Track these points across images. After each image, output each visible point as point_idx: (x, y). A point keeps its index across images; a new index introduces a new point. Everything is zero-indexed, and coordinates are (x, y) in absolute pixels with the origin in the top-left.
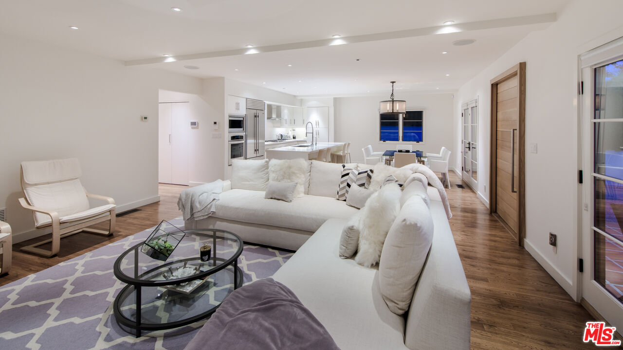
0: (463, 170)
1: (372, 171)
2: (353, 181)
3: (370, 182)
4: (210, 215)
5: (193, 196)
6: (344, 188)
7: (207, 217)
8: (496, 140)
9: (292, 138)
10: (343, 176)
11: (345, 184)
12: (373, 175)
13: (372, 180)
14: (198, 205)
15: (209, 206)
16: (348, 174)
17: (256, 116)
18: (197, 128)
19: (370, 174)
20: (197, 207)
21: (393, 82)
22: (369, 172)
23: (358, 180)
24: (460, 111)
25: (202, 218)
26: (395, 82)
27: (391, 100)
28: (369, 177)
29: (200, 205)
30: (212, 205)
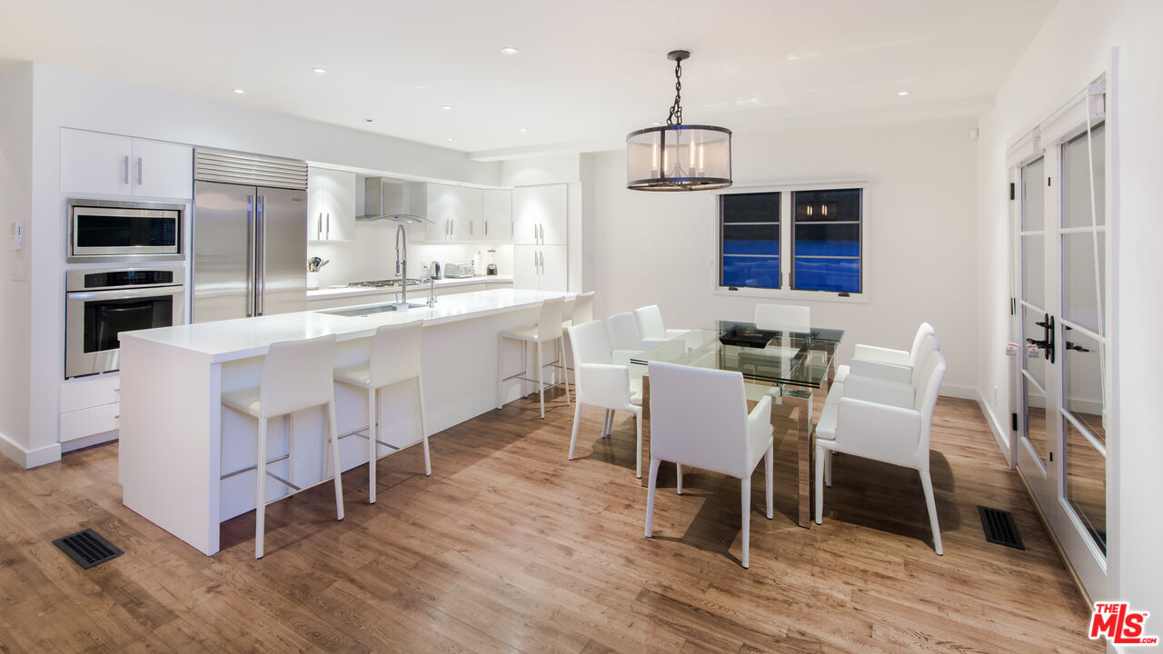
0: (1015, 427)
24: (1001, 173)
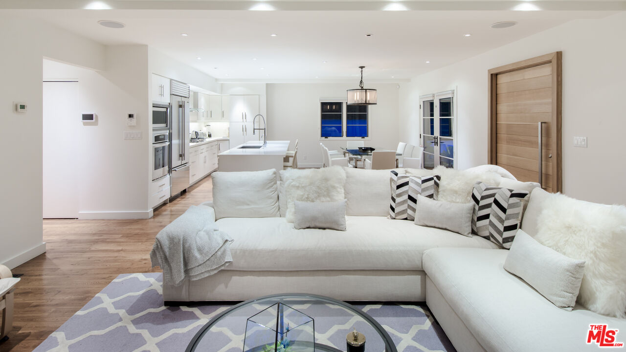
1: (438, 178)
2: (417, 193)
3: (438, 192)
4: (223, 268)
5: (185, 241)
6: (404, 202)
7: (216, 272)
8: (496, 134)
9: (208, 136)
10: (398, 187)
11: (406, 197)
12: (442, 183)
13: (440, 189)
14: (197, 254)
15: (219, 253)
16: (407, 184)
17: (180, 106)
18: (96, 124)
19: (437, 181)
20: (196, 259)
21: (362, 67)
22: (435, 178)
23: (424, 190)
24: (415, 103)
25: (207, 275)
26: (364, 67)
27: (360, 88)
28: (437, 185)
29: (201, 254)
30: (224, 251)
